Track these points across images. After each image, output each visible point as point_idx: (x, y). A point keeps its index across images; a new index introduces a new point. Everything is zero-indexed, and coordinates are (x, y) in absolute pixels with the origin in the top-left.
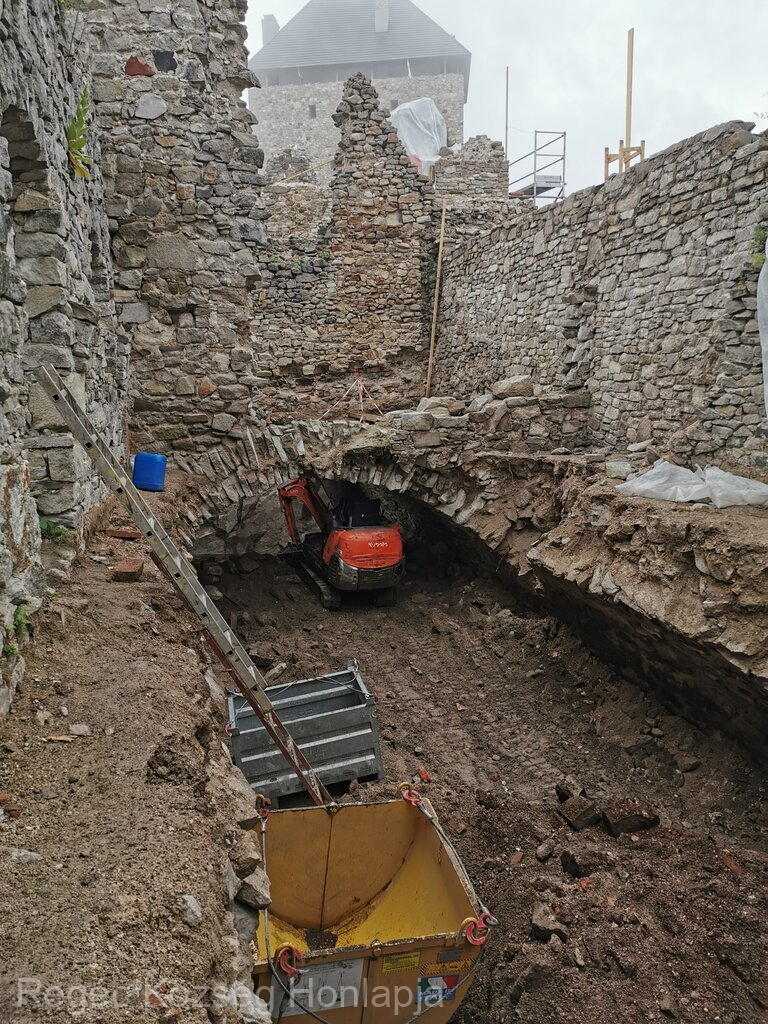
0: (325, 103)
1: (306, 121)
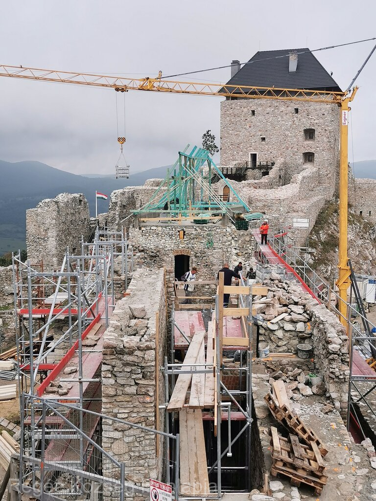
0: (260, 109)
1: (250, 118)
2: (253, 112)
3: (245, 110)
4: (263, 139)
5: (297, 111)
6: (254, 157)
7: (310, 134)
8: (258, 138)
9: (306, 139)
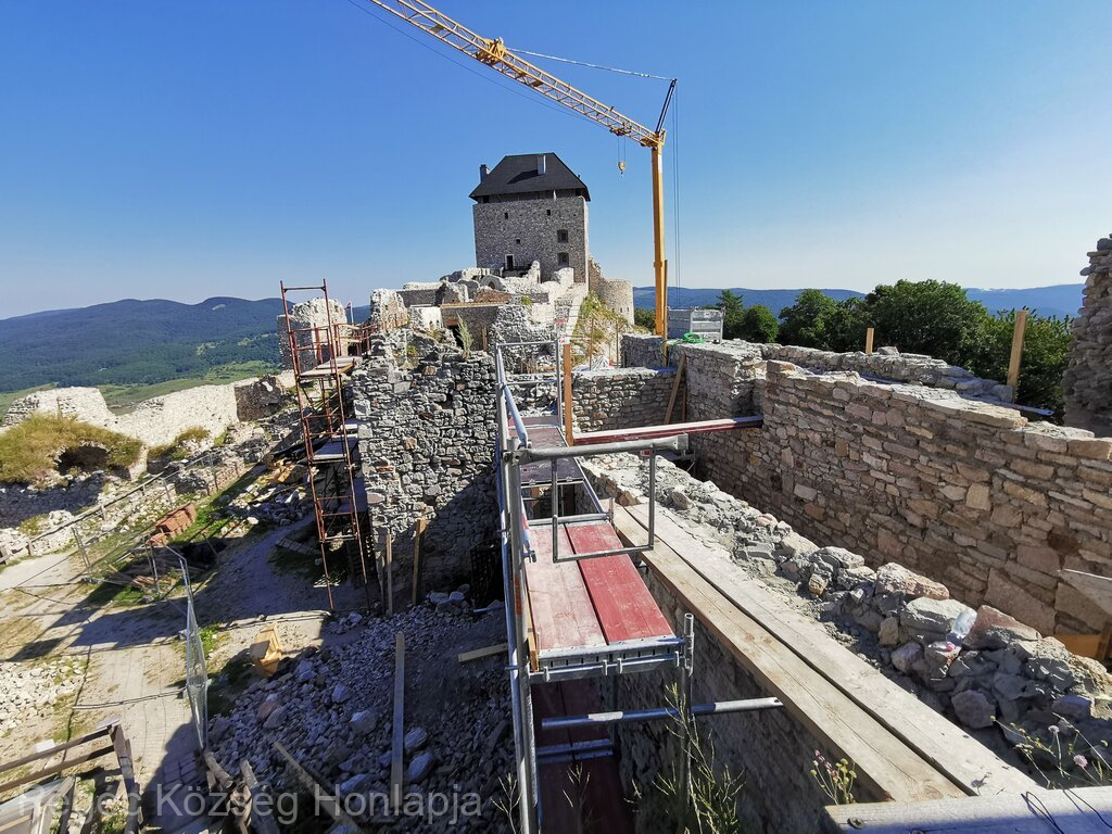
0: (513, 211)
1: (503, 220)
2: (506, 214)
3: (498, 213)
4: (518, 241)
5: (549, 212)
6: (510, 258)
7: (563, 236)
8: (513, 241)
9: (559, 241)
